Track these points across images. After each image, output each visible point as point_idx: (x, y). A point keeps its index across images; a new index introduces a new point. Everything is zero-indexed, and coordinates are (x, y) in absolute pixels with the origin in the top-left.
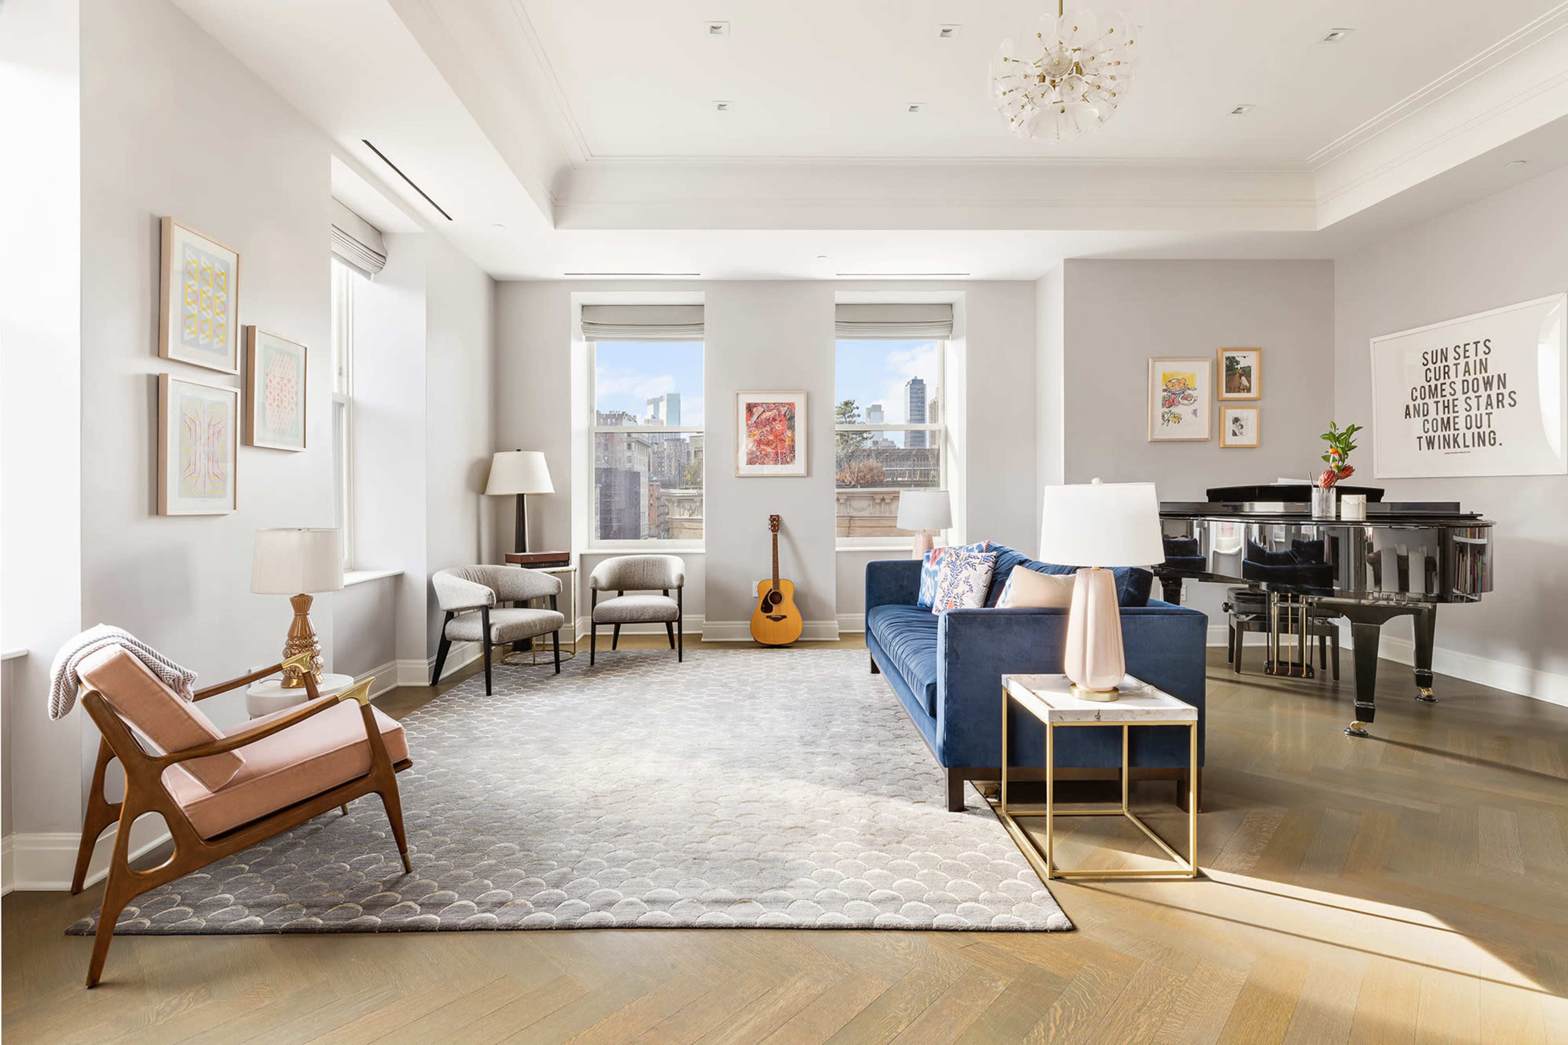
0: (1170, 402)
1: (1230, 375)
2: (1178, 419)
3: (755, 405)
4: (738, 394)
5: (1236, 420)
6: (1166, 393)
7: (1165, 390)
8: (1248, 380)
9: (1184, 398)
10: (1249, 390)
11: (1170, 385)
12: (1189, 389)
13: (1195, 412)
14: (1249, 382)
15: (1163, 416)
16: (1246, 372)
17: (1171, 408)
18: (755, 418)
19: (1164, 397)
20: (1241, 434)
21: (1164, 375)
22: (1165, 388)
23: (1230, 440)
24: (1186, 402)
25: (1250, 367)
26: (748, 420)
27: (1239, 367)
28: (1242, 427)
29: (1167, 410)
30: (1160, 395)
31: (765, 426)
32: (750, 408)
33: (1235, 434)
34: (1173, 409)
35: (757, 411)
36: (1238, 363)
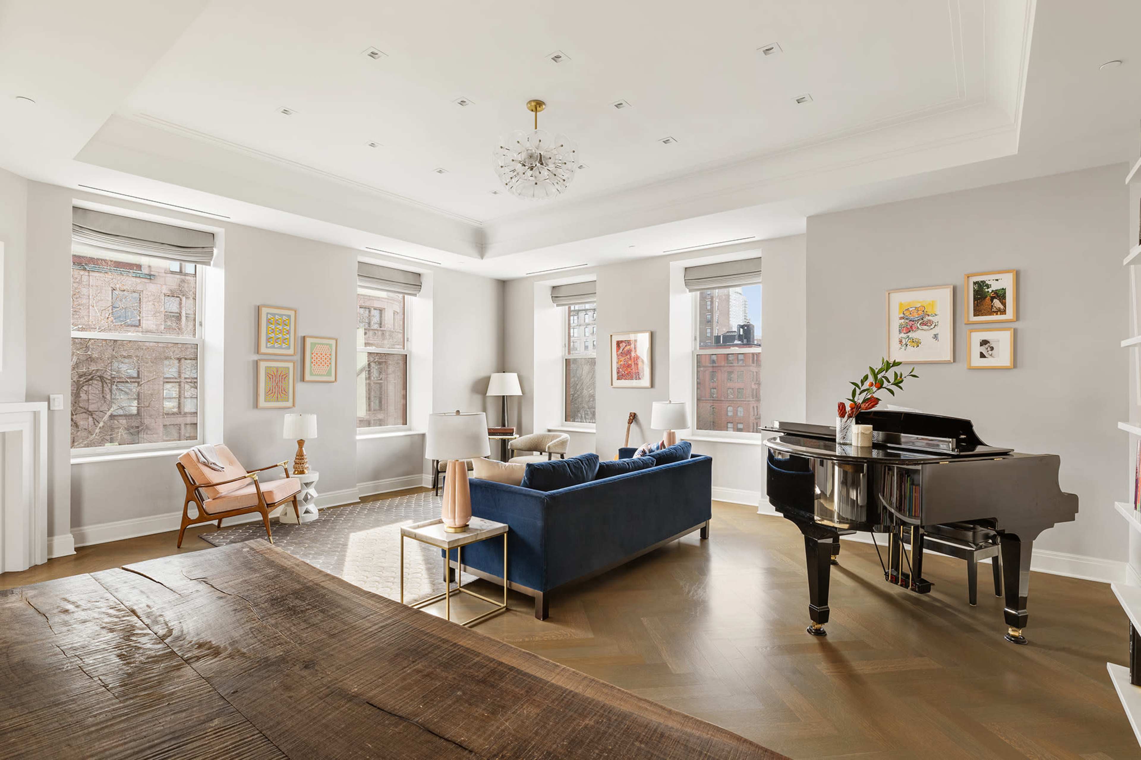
0: (908, 328)
1: (979, 299)
2: (917, 343)
3: (622, 342)
4: (611, 336)
5: (984, 343)
6: (903, 321)
7: (901, 318)
8: (1002, 303)
9: (923, 324)
10: (1004, 312)
11: (906, 313)
12: (929, 315)
13: (936, 337)
14: (1004, 304)
15: (901, 342)
16: (1001, 295)
17: (908, 334)
18: (621, 349)
19: (901, 325)
20: (991, 355)
21: (901, 305)
22: (902, 315)
23: (977, 362)
24: (925, 327)
25: (1004, 290)
26: (617, 351)
27: (990, 290)
28: (992, 349)
29: (905, 336)
30: (896, 323)
31: (627, 355)
32: (619, 343)
33: (982, 356)
34: (911, 335)
35: (622, 345)
36: (988, 286)
